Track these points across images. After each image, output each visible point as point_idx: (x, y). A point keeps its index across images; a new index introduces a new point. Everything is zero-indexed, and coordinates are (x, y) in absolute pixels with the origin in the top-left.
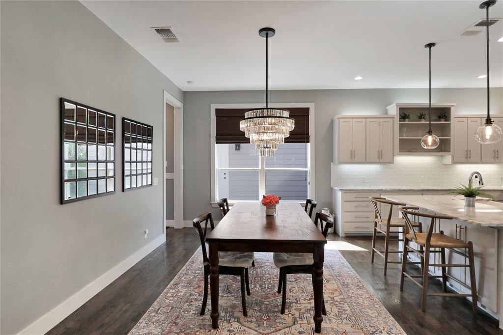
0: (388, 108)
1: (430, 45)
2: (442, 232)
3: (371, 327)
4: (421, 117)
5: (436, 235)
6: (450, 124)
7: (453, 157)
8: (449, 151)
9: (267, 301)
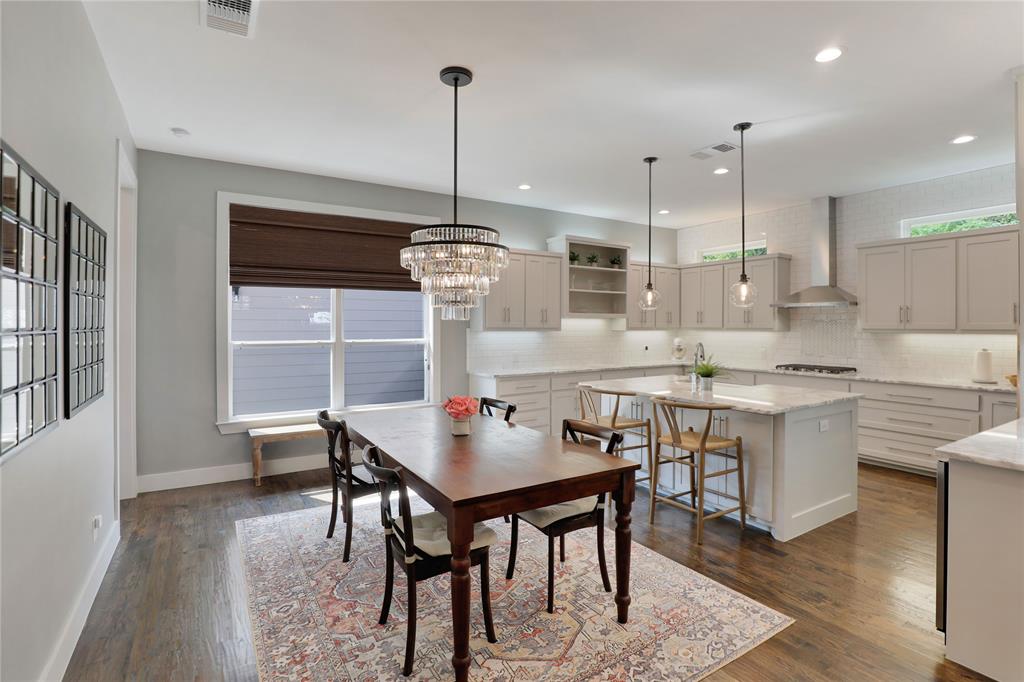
0: (549, 240)
1: (650, 160)
2: (691, 429)
3: (675, 586)
4: (592, 260)
5: (685, 433)
6: (625, 273)
7: (628, 320)
8: (623, 311)
9: (502, 601)
